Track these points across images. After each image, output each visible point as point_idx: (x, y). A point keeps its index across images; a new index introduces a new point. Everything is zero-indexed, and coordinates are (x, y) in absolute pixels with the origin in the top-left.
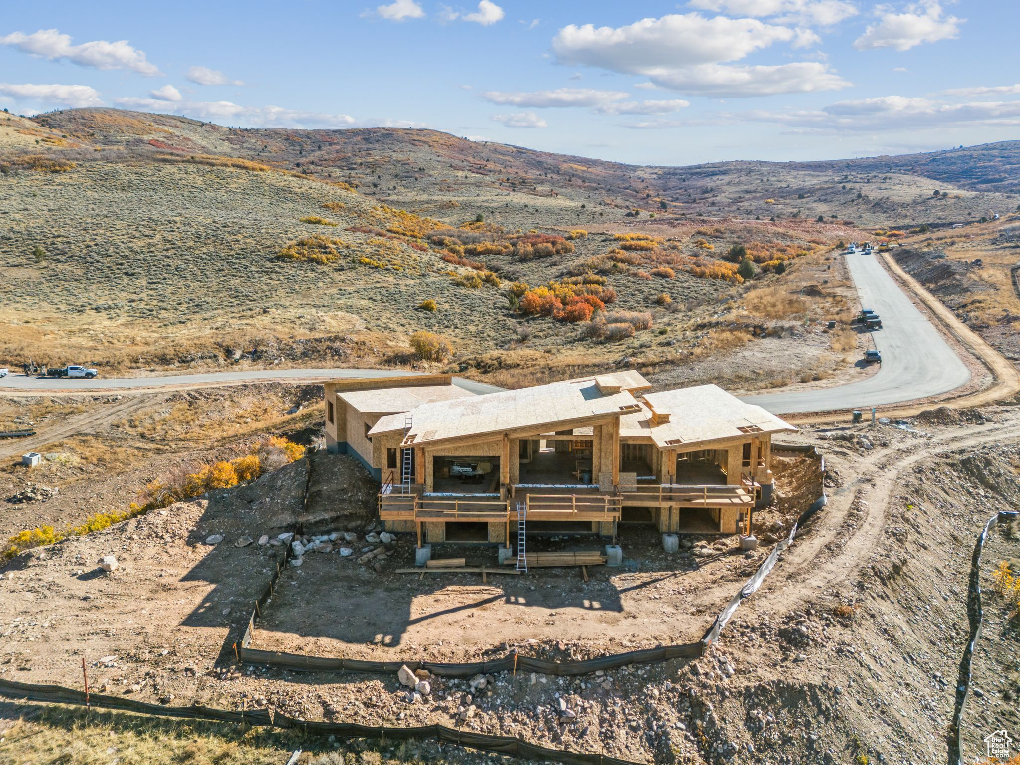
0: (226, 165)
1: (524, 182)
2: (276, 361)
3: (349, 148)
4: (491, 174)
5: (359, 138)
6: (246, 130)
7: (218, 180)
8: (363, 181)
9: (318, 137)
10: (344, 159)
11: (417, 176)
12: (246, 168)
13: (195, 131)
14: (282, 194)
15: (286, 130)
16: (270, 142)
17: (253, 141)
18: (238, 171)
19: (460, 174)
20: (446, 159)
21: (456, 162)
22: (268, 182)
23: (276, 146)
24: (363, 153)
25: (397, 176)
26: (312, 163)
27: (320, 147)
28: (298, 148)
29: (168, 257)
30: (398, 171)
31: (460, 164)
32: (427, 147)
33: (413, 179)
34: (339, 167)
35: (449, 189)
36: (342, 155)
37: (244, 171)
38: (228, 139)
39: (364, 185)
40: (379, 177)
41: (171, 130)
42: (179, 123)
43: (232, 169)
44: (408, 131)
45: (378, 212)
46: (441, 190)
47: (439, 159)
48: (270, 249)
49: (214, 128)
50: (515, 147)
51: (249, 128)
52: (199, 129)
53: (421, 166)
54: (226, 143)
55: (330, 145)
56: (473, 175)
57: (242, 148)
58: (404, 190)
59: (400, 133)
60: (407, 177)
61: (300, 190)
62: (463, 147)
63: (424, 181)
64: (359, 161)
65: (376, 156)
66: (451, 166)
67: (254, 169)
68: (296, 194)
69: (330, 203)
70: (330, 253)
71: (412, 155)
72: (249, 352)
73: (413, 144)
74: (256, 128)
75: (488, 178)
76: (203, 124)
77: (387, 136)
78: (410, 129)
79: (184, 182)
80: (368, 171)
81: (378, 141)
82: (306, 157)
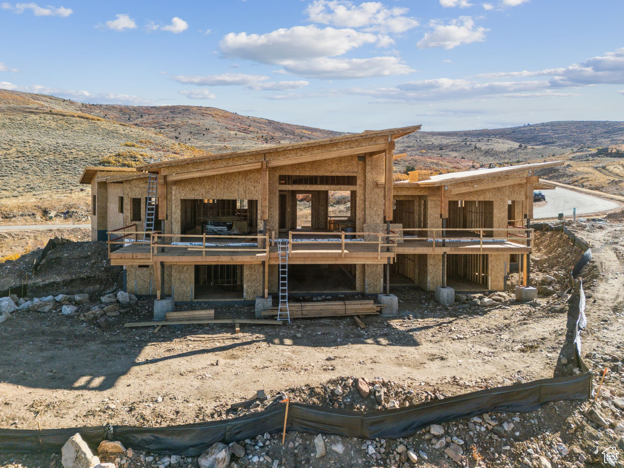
0: (73, 116)
1: (272, 138)
2: (83, 219)
3: (161, 116)
4: (252, 134)
5: (168, 111)
6: (93, 105)
7: (66, 124)
8: (170, 135)
9: (141, 110)
10: (157, 123)
11: (204, 133)
12: (87, 118)
13: (59, 104)
14: (111, 134)
15: (120, 106)
16: (109, 112)
17: (98, 112)
18: (82, 120)
19: (232, 132)
20: (224, 124)
21: (229, 126)
22: (102, 127)
23: (113, 115)
24: (170, 119)
25: (191, 133)
27: (142, 116)
28: (128, 116)
29: (18, 162)
30: (192, 130)
31: (232, 127)
32: (211, 117)
33: (202, 135)
34: (153, 127)
35: (225, 140)
36: (156, 120)
37: (86, 120)
40: (179, 133)
41: (43, 103)
42: (48, 100)
43: (78, 119)
44: (200, 108)
45: (176, 146)
46: (219, 141)
47: (219, 124)
48: (94, 158)
49: (72, 103)
50: (267, 120)
51: (95, 104)
52: (62, 103)
53: (207, 127)
55: (149, 115)
56: (240, 133)
58: (195, 141)
59: (194, 109)
60: (198, 133)
61: (124, 132)
62: (234, 118)
63: (209, 136)
64: (167, 124)
65: (178, 121)
66: (226, 128)
67: (92, 119)
69: (144, 140)
70: (138, 161)
71: (202, 121)
72: (62, 213)
73: (202, 115)
74: (100, 104)
75: (250, 135)
76: (64, 101)
77: (186, 110)
78: (201, 107)
79: (43, 125)
80: (173, 129)
81: (180, 113)
82: (132, 121)
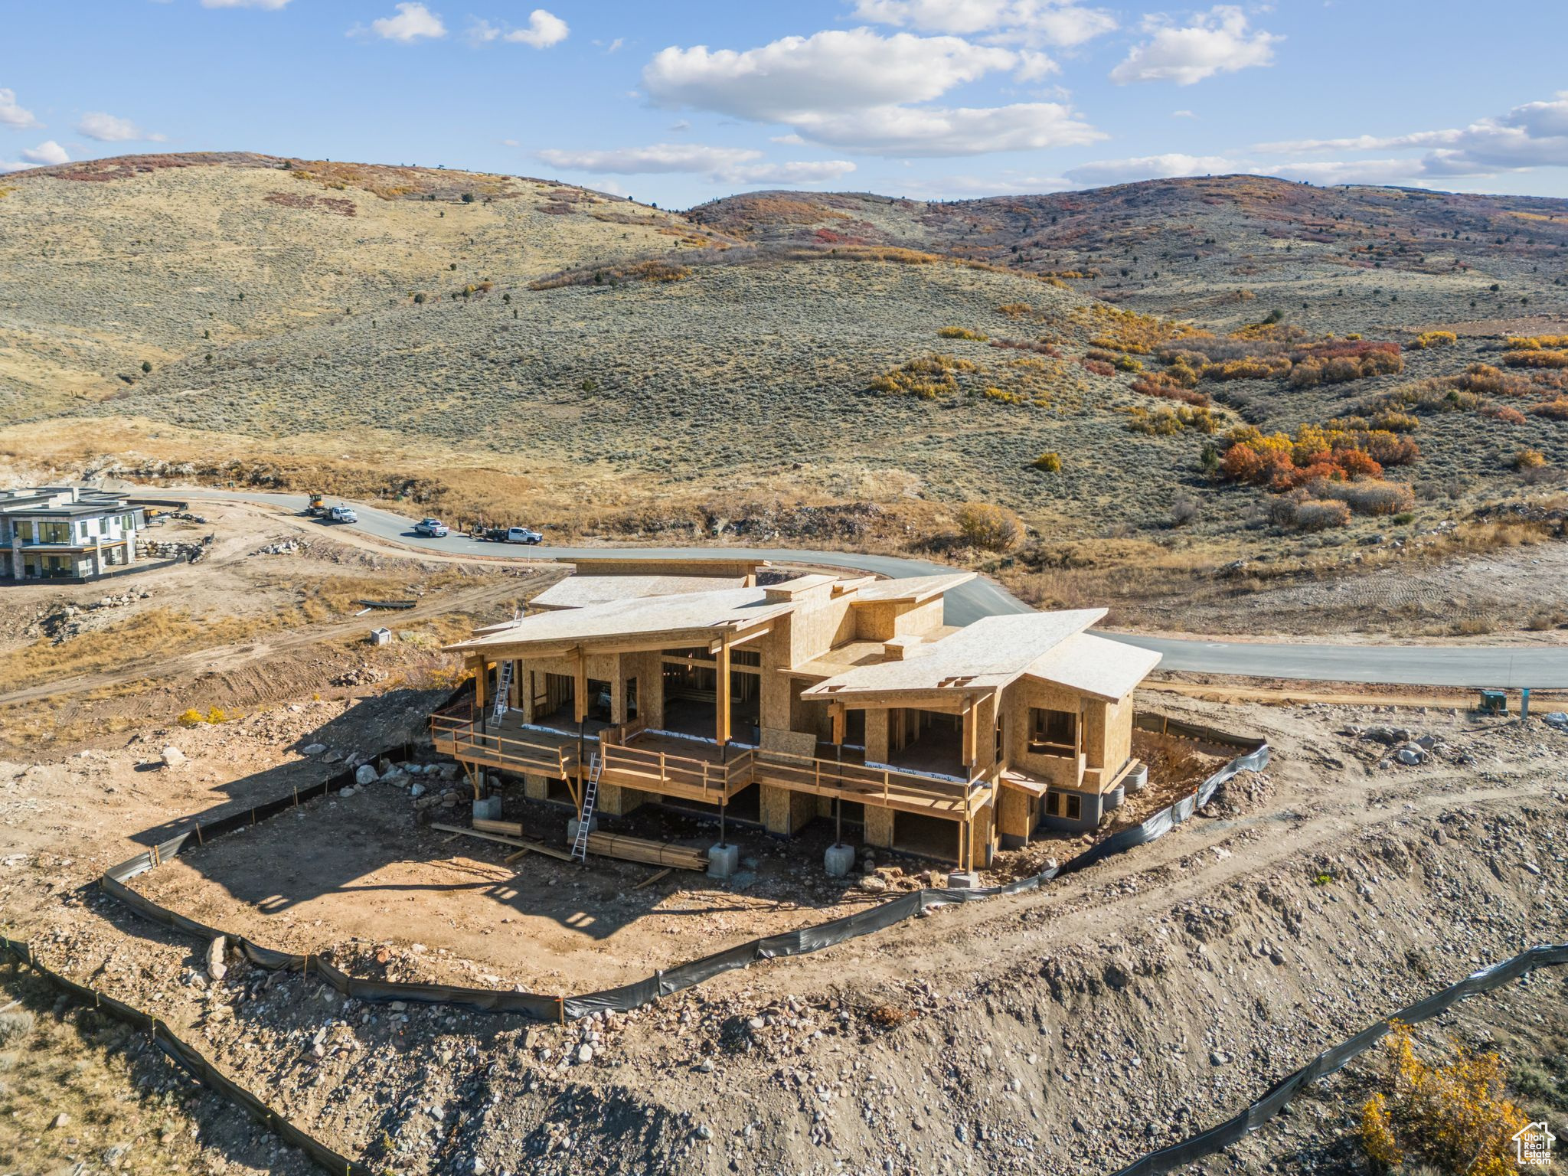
3: (1099, 217)
4: (1339, 241)
5: (1119, 200)
6: (951, 204)
7: (859, 281)
8: (1108, 267)
9: (1055, 204)
10: (1087, 235)
11: (1200, 252)
12: (903, 261)
13: (881, 212)
14: (942, 296)
15: (1008, 198)
16: (983, 218)
17: (959, 219)
18: (892, 265)
19: (1280, 244)
20: (1261, 222)
21: (1273, 225)
22: (929, 278)
23: (990, 223)
24: (1118, 222)
25: (1165, 255)
26: (1036, 244)
27: (1054, 220)
28: (1023, 223)
30: (1169, 248)
31: (1285, 227)
32: (1229, 204)
33: (1191, 259)
34: (1075, 248)
35: (1250, 270)
36: (1082, 230)
37: (898, 265)
38: (925, 221)
39: (1107, 274)
40: (1135, 259)
41: (850, 214)
42: (862, 204)
45: (1083, 316)
46: (1234, 273)
47: (1248, 222)
48: (863, 378)
49: (907, 205)
51: (955, 200)
53: (1210, 236)
54: (920, 226)
55: (1072, 214)
56: (1304, 244)
57: (941, 230)
58: (1171, 277)
59: (1188, 185)
60: (1182, 256)
61: (970, 288)
63: (1209, 261)
64: (1108, 235)
65: (1138, 226)
66: (1265, 232)
67: (913, 261)
68: (963, 294)
69: (1008, 307)
70: (944, 381)
71: (1200, 218)
73: (1207, 202)
74: (966, 199)
75: (1331, 247)
76: (893, 202)
77: (1167, 191)
78: (1208, 178)
80: (1122, 249)
81: (1146, 202)
82: (1030, 235)
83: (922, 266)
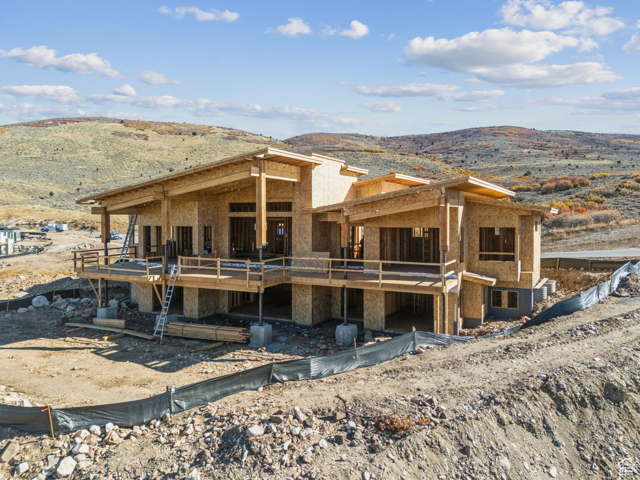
0: (361, 151)
1: (576, 152)
3: (451, 142)
4: (550, 150)
5: (458, 136)
6: (391, 138)
7: (354, 159)
8: (455, 160)
9: (433, 138)
10: (446, 148)
11: (493, 154)
13: (362, 141)
14: (389, 164)
15: (414, 136)
16: (403, 143)
17: (394, 144)
18: (368, 153)
19: (525, 151)
20: (517, 143)
21: (522, 144)
22: (383, 158)
23: (406, 145)
24: (459, 143)
25: (479, 155)
26: (426, 152)
27: (432, 143)
28: (420, 145)
30: (480, 152)
31: (527, 144)
32: (503, 137)
34: (442, 153)
35: (514, 160)
36: (444, 146)
38: (380, 144)
39: (455, 162)
40: (467, 157)
41: (350, 141)
42: (354, 138)
43: (364, 153)
44: (492, 128)
45: (448, 171)
46: (508, 161)
47: (512, 143)
49: (373, 138)
50: (574, 132)
51: (392, 136)
52: (365, 140)
53: (497, 148)
54: (378, 146)
55: (440, 141)
56: (535, 151)
57: (387, 148)
58: (482, 163)
59: (486, 130)
60: (486, 155)
61: (400, 161)
62: (532, 134)
63: (496, 158)
64: (455, 148)
65: (467, 144)
66: (519, 146)
68: (398, 163)
69: (417, 168)
71: (492, 141)
73: (494, 136)
74: (396, 136)
75: (547, 152)
76: (367, 137)
77: (478, 132)
78: (494, 127)
80: (461, 153)
81: (470, 136)
82: (423, 149)
83: (380, 154)
